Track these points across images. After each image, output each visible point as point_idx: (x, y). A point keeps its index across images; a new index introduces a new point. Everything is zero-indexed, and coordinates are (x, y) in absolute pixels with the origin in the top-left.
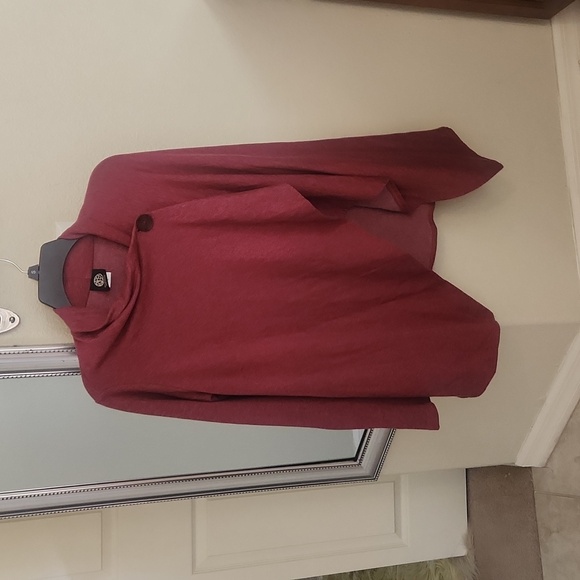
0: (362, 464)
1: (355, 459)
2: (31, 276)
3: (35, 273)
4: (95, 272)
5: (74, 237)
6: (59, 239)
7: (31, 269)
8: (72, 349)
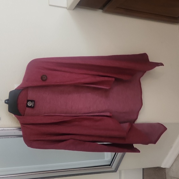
0: (112, 167)
1: (110, 165)
2: (5, 103)
3: (7, 102)
4: (28, 101)
5: (21, 89)
6: (16, 89)
7: (5, 101)
8: (20, 129)
